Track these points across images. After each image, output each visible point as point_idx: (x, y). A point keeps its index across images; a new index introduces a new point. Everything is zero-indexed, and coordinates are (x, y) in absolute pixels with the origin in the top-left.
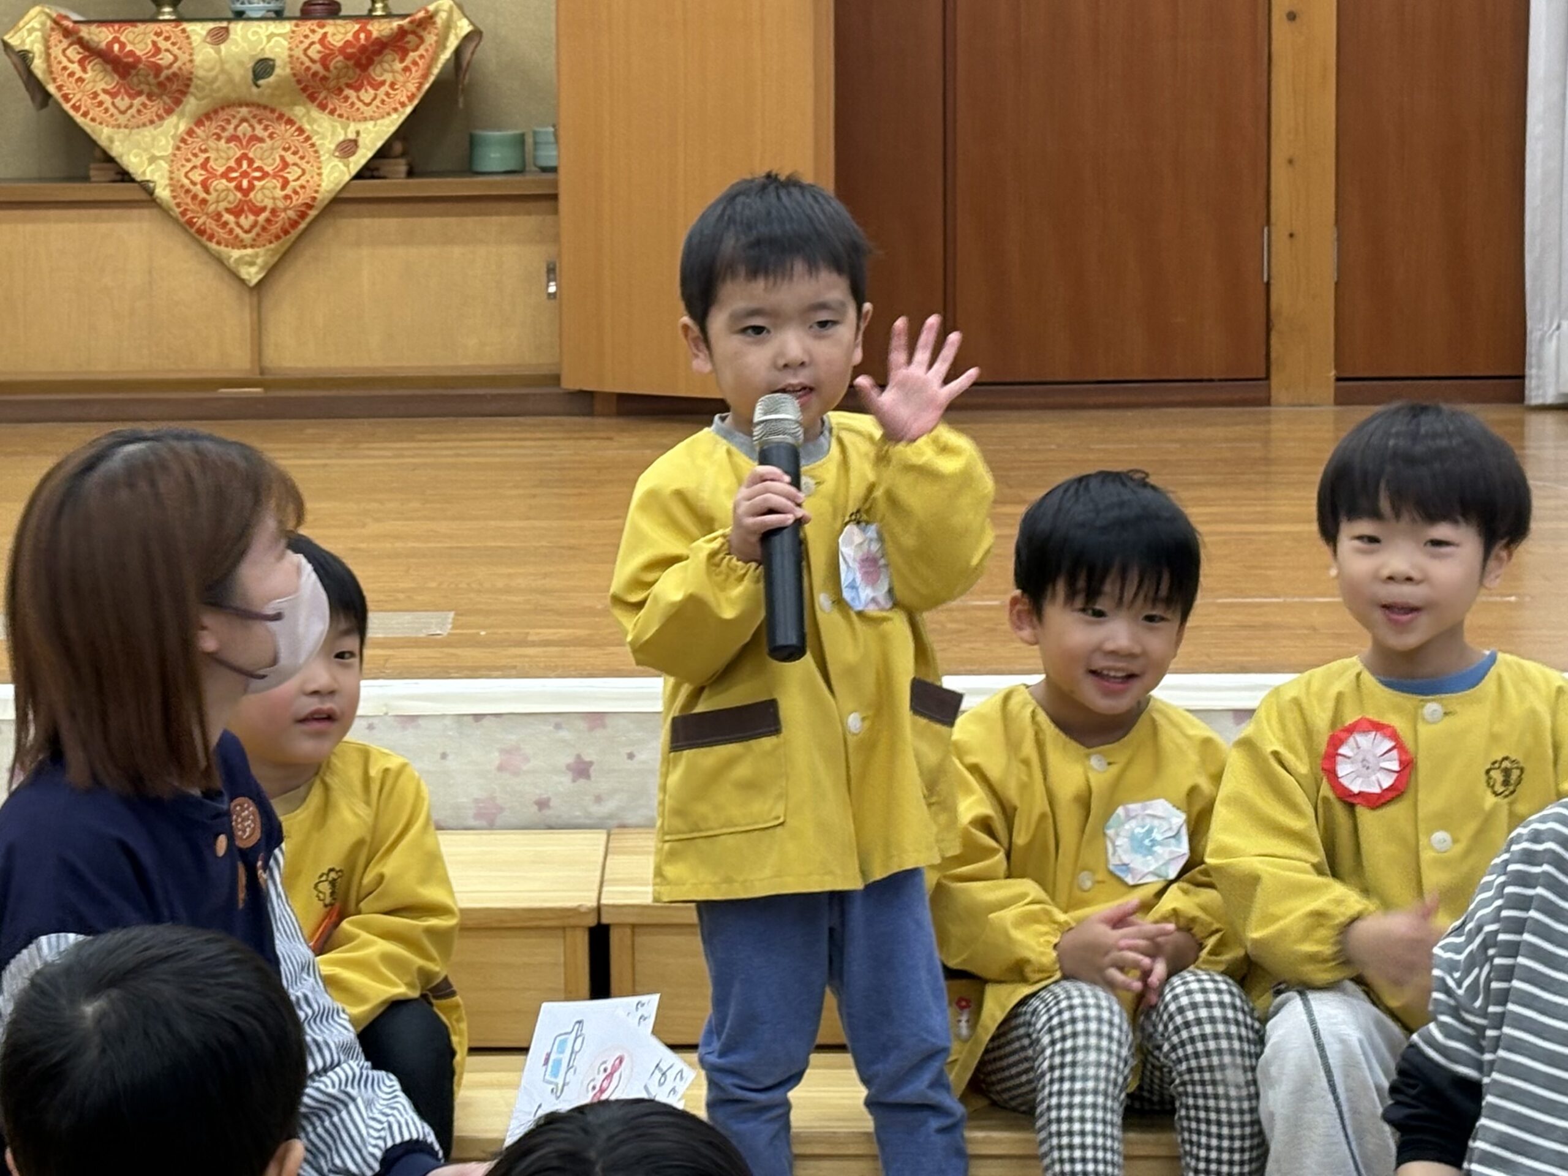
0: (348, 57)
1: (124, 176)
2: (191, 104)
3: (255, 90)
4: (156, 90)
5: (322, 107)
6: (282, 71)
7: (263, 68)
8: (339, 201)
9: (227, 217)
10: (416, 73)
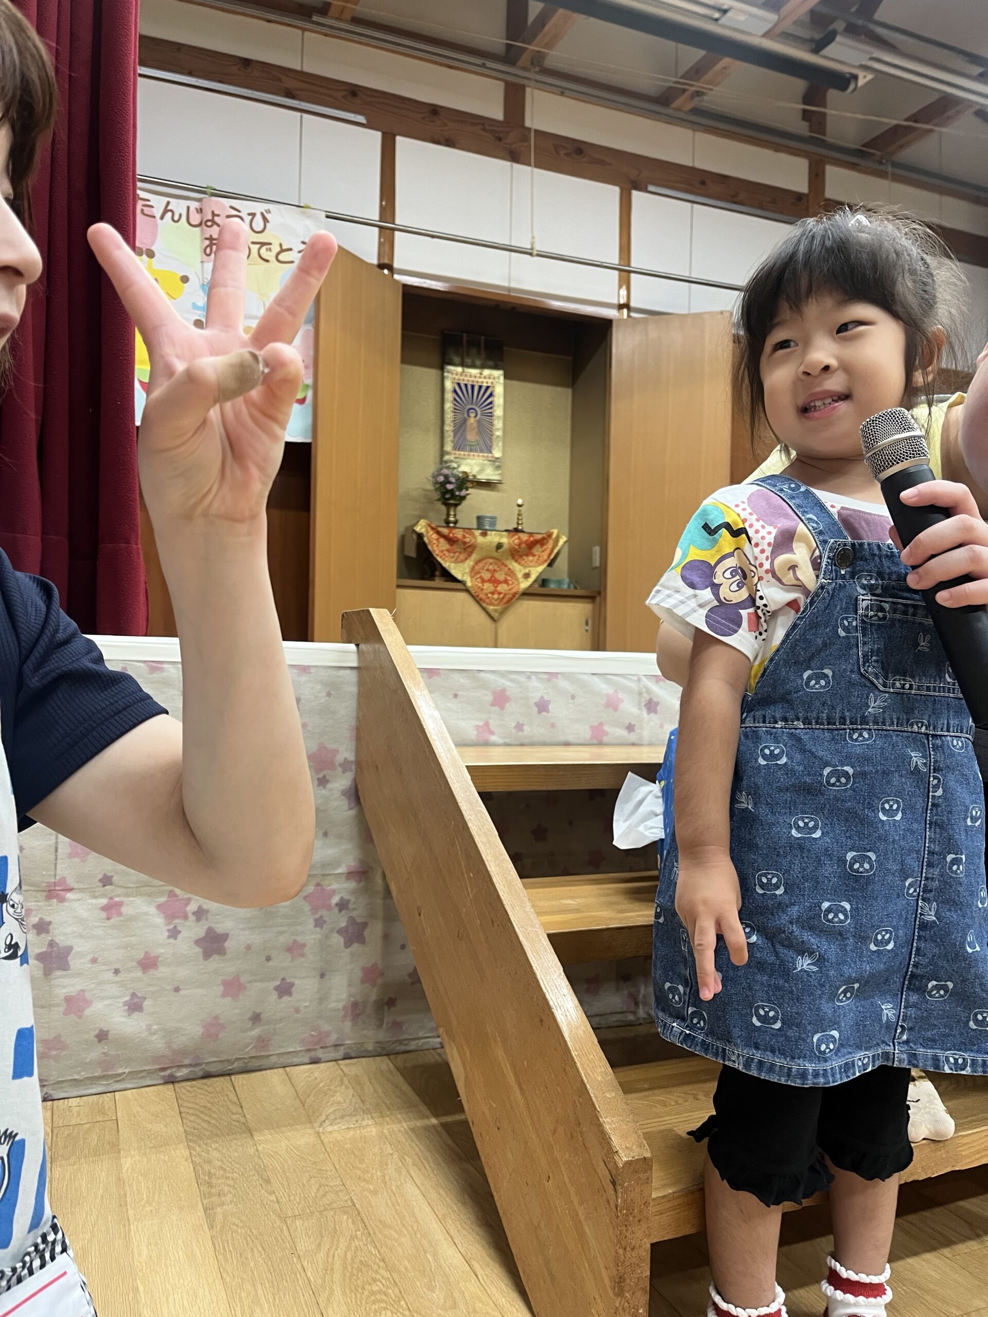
0: (527, 545)
1: (454, 579)
2: (475, 556)
3: (496, 553)
4: (462, 551)
5: (516, 561)
6: (505, 547)
7: (499, 546)
8: (527, 594)
9: (490, 595)
10: (547, 552)
